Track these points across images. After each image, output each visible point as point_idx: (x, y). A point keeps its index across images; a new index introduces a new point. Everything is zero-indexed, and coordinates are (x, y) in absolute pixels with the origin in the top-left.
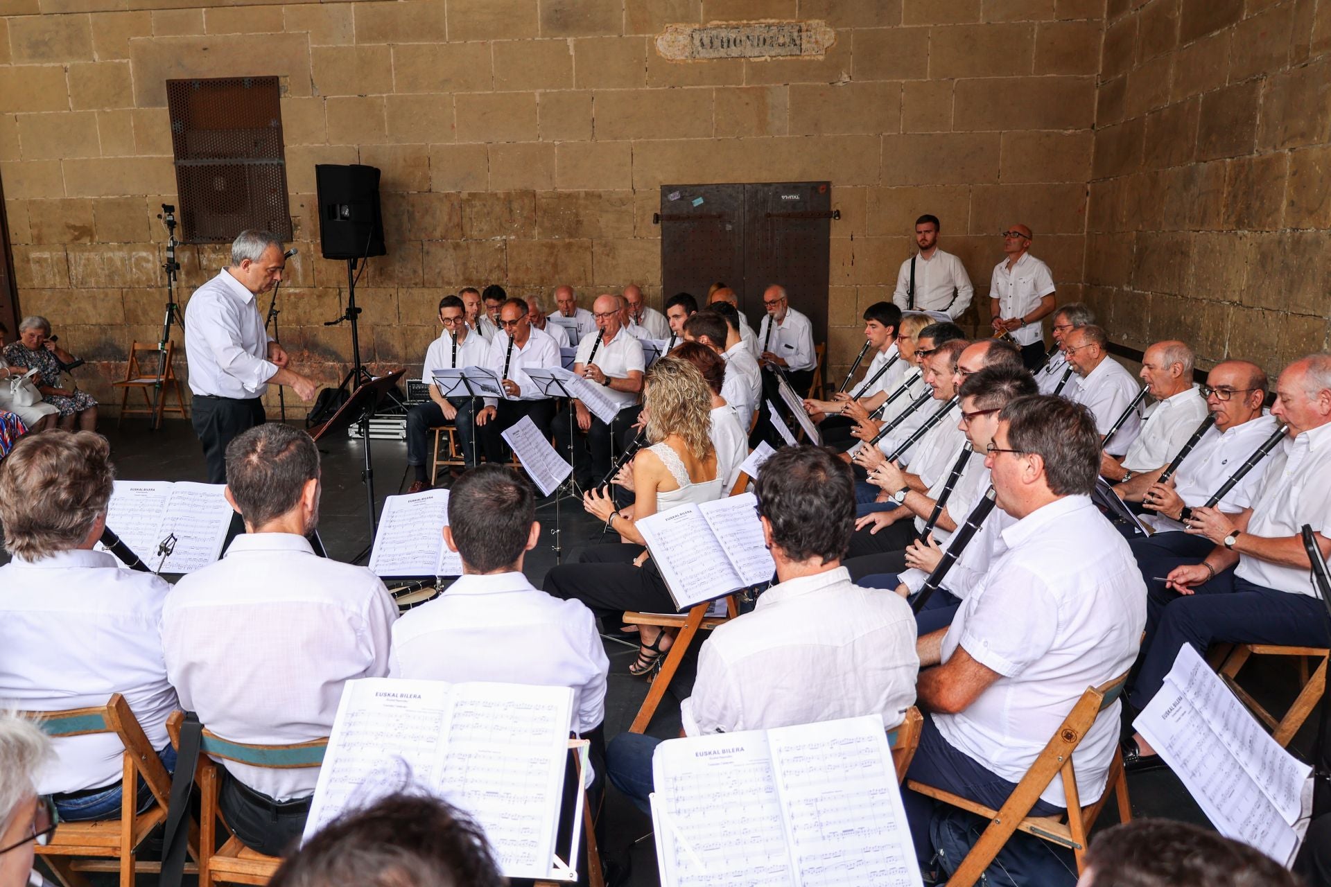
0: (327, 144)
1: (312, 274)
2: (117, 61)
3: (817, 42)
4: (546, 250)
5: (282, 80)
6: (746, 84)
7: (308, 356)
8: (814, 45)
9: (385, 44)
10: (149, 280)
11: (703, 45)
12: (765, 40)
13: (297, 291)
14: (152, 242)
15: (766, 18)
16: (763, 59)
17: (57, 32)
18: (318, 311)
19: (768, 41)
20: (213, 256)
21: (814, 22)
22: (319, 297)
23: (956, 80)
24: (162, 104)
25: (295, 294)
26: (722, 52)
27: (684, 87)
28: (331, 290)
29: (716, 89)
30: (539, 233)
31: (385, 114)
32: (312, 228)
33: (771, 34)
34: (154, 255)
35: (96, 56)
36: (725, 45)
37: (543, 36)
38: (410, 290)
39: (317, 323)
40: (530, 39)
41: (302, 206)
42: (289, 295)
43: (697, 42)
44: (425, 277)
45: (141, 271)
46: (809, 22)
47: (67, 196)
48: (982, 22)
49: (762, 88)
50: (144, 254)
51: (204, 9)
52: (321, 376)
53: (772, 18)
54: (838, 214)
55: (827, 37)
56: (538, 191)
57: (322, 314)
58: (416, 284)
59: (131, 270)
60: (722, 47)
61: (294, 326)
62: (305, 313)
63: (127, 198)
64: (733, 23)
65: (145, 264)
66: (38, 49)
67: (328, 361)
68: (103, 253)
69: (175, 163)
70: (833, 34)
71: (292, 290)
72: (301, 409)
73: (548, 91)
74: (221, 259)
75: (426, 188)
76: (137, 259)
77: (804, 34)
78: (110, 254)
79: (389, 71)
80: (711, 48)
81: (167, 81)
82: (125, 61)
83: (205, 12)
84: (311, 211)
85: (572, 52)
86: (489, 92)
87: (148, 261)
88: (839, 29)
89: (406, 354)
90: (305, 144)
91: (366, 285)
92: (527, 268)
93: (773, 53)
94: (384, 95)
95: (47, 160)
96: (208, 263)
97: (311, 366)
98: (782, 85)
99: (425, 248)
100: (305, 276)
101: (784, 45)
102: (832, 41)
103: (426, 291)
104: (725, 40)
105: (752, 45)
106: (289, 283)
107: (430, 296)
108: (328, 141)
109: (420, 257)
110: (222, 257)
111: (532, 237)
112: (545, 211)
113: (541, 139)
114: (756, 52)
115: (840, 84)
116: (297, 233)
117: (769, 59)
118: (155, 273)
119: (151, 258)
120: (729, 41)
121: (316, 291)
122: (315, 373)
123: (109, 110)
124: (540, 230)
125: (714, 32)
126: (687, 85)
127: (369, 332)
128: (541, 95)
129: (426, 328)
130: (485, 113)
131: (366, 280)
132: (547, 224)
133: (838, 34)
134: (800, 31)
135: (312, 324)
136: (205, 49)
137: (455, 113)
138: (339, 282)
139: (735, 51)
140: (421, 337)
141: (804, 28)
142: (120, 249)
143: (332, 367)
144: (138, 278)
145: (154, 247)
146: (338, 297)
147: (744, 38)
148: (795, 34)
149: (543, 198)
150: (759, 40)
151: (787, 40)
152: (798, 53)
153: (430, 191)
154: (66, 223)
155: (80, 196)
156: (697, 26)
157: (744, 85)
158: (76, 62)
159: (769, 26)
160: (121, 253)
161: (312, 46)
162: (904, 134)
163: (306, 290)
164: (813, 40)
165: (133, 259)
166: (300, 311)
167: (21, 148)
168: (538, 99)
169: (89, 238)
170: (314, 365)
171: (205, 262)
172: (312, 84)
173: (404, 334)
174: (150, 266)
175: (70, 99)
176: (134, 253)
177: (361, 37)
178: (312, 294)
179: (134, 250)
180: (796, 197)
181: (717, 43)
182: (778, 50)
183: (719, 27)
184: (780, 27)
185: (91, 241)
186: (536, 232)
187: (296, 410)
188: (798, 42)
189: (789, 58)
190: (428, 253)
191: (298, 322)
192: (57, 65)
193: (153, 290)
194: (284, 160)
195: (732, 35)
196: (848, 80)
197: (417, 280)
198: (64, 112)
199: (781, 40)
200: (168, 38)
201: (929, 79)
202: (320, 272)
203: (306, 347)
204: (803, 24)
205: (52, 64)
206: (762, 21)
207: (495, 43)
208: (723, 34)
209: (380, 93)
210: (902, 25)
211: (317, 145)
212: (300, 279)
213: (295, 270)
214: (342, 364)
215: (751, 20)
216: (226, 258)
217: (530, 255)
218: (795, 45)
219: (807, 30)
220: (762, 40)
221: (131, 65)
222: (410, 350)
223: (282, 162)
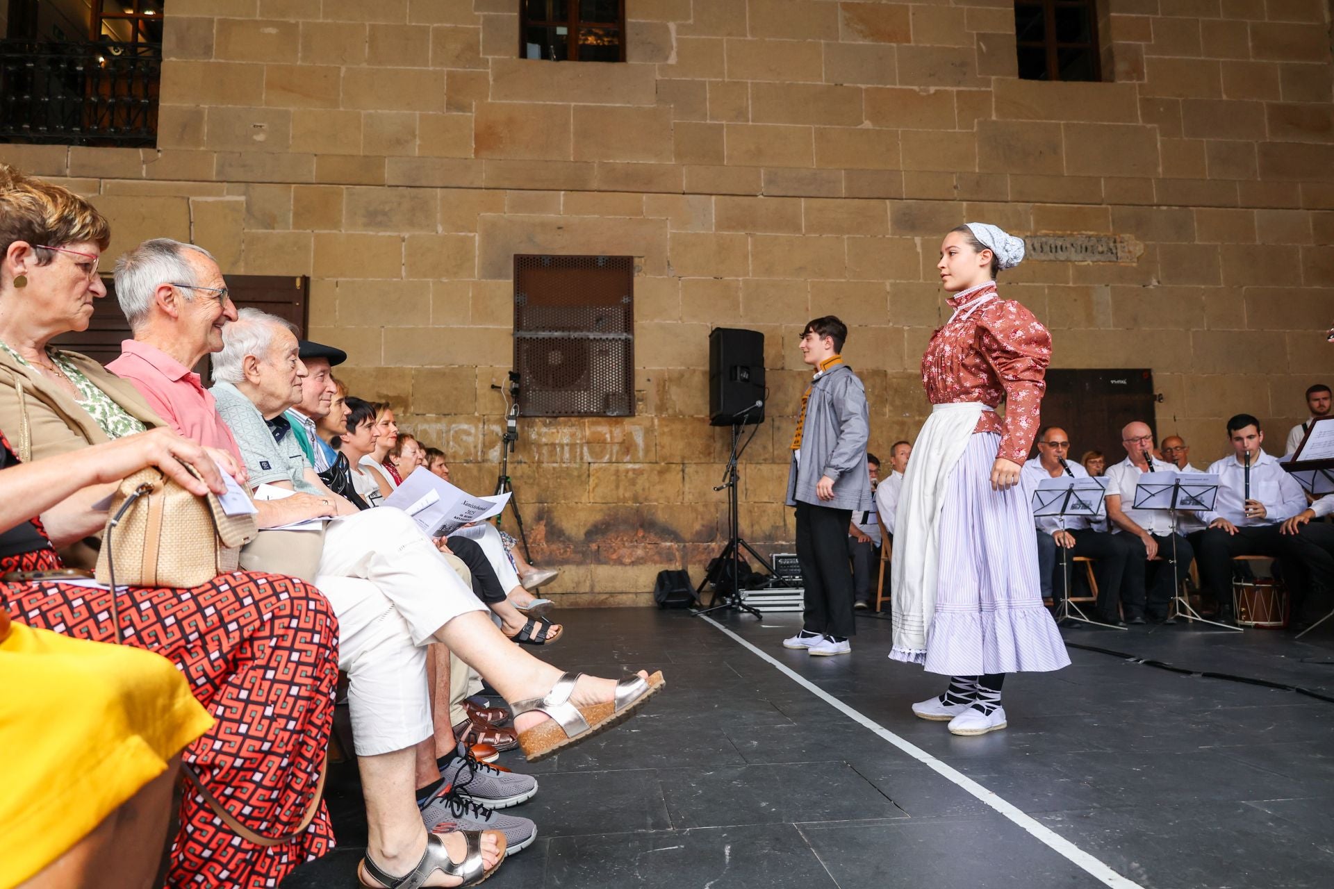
0: (680, 322)
1: (654, 449)
2: (463, 234)
3: (1130, 252)
4: (897, 428)
5: (636, 261)
6: (1074, 283)
7: (643, 537)
8: (1128, 254)
9: (743, 233)
10: (468, 454)
11: (1034, 249)
12: (1086, 248)
13: (637, 466)
14: (476, 414)
15: (1086, 230)
16: (1086, 263)
17: (400, 204)
18: (658, 487)
19: (1089, 249)
20: (544, 430)
21: (1126, 236)
22: (661, 473)
23: (1244, 288)
24: (507, 277)
25: (634, 470)
26: (1052, 256)
27: (1020, 284)
28: (674, 466)
29: (1049, 287)
30: (890, 411)
31: (741, 295)
32: (659, 402)
33: (1091, 243)
34: (477, 427)
35: (440, 229)
36: (1054, 250)
37: (893, 234)
38: (759, 466)
39: (656, 500)
40: (880, 236)
41: (649, 380)
42: (627, 471)
43: (1030, 248)
44: (776, 453)
45: (460, 446)
46: (1121, 235)
47: (383, 364)
48: (1258, 242)
49: (1087, 287)
50: (465, 427)
51: (563, 192)
52: (656, 558)
53: (1090, 231)
54: (1160, 398)
55: (1137, 248)
56: (889, 371)
57: (662, 491)
58: (765, 460)
59: (448, 443)
60: (1051, 251)
61: (630, 503)
62: (643, 489)
63: (453, 368)
64: (1060, 233)
65: (465, 438)
66: (375, 218)
67: (666, 541)
68: (417, 425)
69: (514, 334)
70: (1142, 246)
71: (630, 466)
72: (631, 596)
73: (898, 281)
74: (553, 433)
75: (779, 366)
76: (456, 432)
77: (1119, 245)
78: (425, 426)
79: (746, 257)
80: (1042, 252)
81: (515, 256)
82: (472, 234)
83: (564, 195)
84: (658, 385)
85: (919, 249)
86: (843, 280)
87: (469, 434)
88: (1147, 243)
89: (752, 532)
90: (656, 321)
91: (712, 461)
92: (879, 445)
93: (1095, 259)
94: (740, 279)
95: (366, 327)
96: (537, 437)
97: (645, 548)
98: (1103, 285)
99: (777, 424)
100: (647, 451)
101: (1102, 252)
102: (1142, 251)
103: (775, 467)
104: (1053, 246)
105: (1076, 251)
106: (628, 458)
107: (780, 472)
108: (681, 319)
109: (771, 432)
110: (555, 430)
111: (884, 415)
112: (896, 391)
113: (891, 324)
114: (1080, 257)
115: (1151, 287)
116: (640, 406)
117: (1091, 263)
118: (475, 447)
119: (473, 431)
120: (1056, 247)
121: (658, 467)
122: (650, 554)
123: (446, 281)
124: (891, 408)
125: (1044, 239)
126: (1023, 282)
127: (713, 510)
128: (892, 285)
129: (774, 505)
130: (838, 299)
131: (712, 455)
132: (898, 402)
133: (1146, 246)
134: (1115, 242)
135: (650, 501)
136: (559, 228)
137: (809, 297)
138: (683, 458)
139: (1062, 256)
140: (768, 515)
141: (1118, 240)
142: (438, 420)
143: (670, 548)
144: (455, 452)
145: (478, 419)
146: (681, 473)
147: (1069, 246)
148: (1112, 245)
149: (894, 378)
150: (1081, 247)
151: (1105, 249)
152: (1115, 259)
153: (783, 369)
154: (377, 393)
155: (398, 365)
156: (1028, 234)
157: (1071, 284)
158: (417, 233)
159: (1089, 237)
160: (439, 425)
161: (670, 231)
162: (1209, 330)
163: (645, 466)
164: (1126, 250)
165: (452, 432)
166: (638, 488)
167: (337, 313)
168: (888, 288)
169: (403, 409)
170: (649, 546)
171: (533, 436)
172: (669, 265)
173: (751, 512)
174: (470, 439)
175: (403, 267)
176: (453, 426)
177: (719, 226)
178: (652, 470)
179: (454, 422)
180: (1124, 382)
181: (1047, 248)
182: (1098, 257)
183: (1046, 235)
184: (1099, 240)
185: (405, 412)
186: (887, 409)
187: (624, 597)
188: (1114, 251)
189: (1108, 263)
190: (779, 428)
191: (635, 499)
192: (396, 234)
193: (471, 465)
194: (633, 334)
195: (1059, 243)
196: (1157, 284)
197: (767, 456)
198: (395, 279)
199: (1100, 249)
200: (522, 216)
201: (1223, 286)
202: (663, 447)
203: (642, 526)
204: (1117, 237)
205: (388, 234)
206: (1084, 232)
207: (848, 238)
208: (1051, 241)
209: (737, 276)
210: (1197, 242)
211: (668, 322)
212: (641, 454)
213: (636, 446)
214: (682, 545)
215: (1074, 231)
216: (558, 432)
217: (882, 432)
218: (1112, 253)
219: (1121, 242)
220: (1084, 246)
221: (477, 238)
222: (756, 527)
223: (630, 337)
